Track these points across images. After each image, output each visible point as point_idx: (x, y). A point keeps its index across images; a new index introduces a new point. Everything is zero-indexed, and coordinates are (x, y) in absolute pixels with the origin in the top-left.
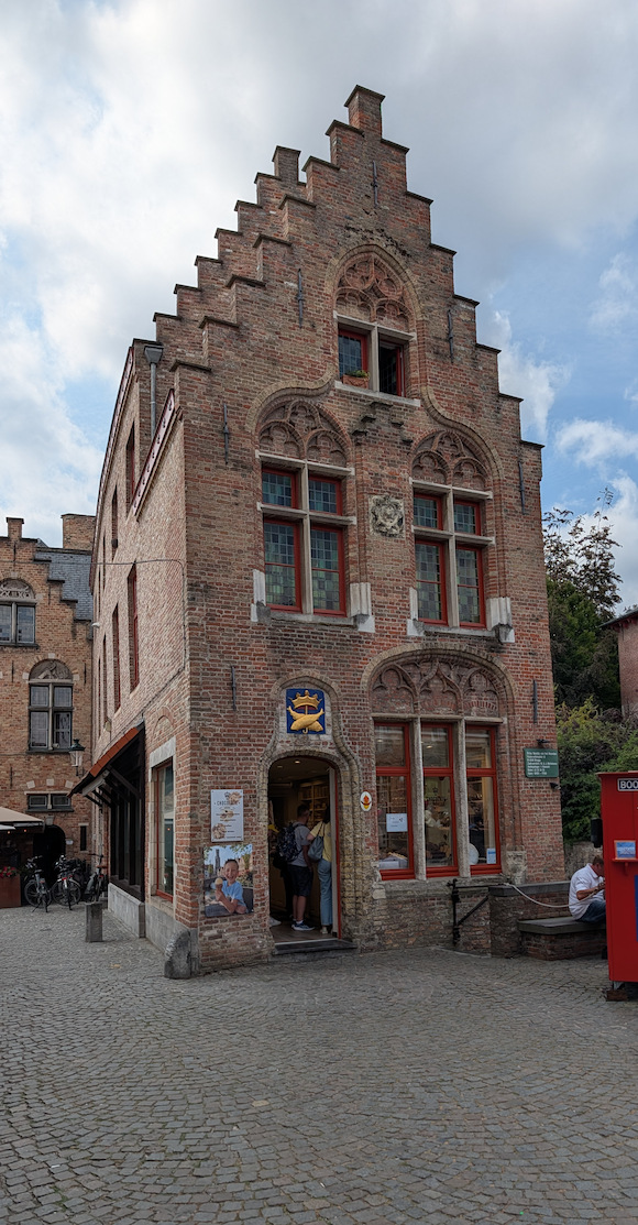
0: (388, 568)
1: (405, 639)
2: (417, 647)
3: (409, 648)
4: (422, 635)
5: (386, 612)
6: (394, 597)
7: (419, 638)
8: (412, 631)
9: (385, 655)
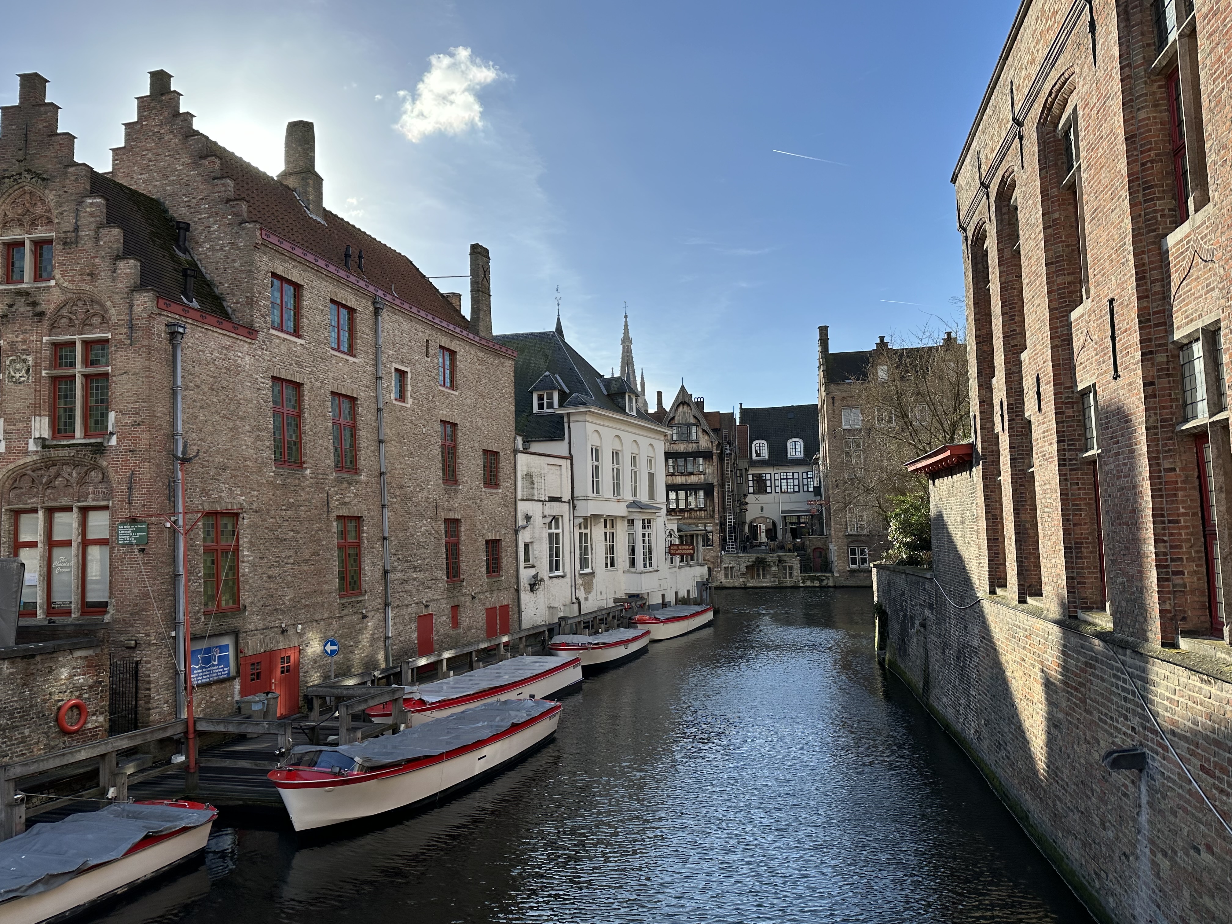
0: (17, 405)
1: (27, 453)
2: (35, 458)
3: (29, 459)
4: (39, 449)
5: (13, 436)
6: (21, 425)
7: (37, 452)
8: (32, 447)
9: (11, 466)
